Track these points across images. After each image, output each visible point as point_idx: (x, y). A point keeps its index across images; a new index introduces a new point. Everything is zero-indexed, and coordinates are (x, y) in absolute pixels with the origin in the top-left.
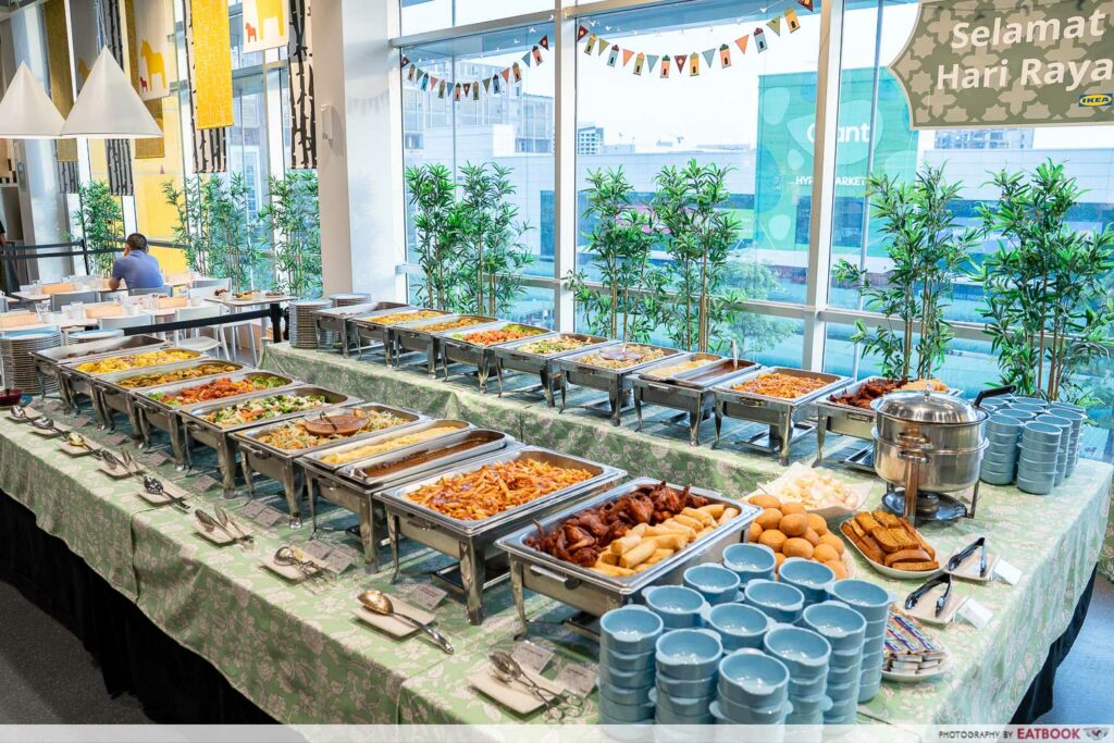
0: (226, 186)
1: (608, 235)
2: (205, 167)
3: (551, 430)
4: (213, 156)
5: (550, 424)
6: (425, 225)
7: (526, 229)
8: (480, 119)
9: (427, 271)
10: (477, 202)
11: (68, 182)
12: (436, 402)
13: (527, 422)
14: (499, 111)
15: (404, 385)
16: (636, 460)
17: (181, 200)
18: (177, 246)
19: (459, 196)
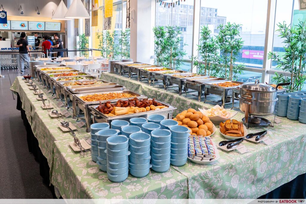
0: (111, 34)
1: (204, 45)
2: (106, 28)
3: (163, 96)
4: (108, 25)
5: (163, 94)
6: (157, 43)
7: (185, 45)
8: (204, 23)
9: (157, 57)
10: (170, 37)
11: (76, 33)
12: (137, 88)
13: (157, 94)
14: (210, 21)
15: (131, 83)
16: (183, 106)
17: (101, 37)
18: (99, 50)
19: (167, 35)
